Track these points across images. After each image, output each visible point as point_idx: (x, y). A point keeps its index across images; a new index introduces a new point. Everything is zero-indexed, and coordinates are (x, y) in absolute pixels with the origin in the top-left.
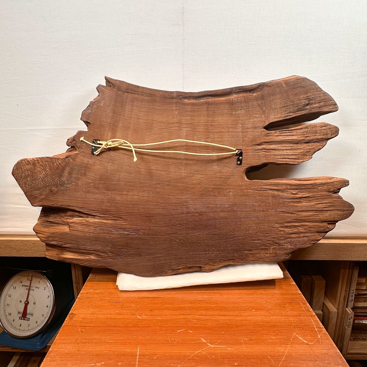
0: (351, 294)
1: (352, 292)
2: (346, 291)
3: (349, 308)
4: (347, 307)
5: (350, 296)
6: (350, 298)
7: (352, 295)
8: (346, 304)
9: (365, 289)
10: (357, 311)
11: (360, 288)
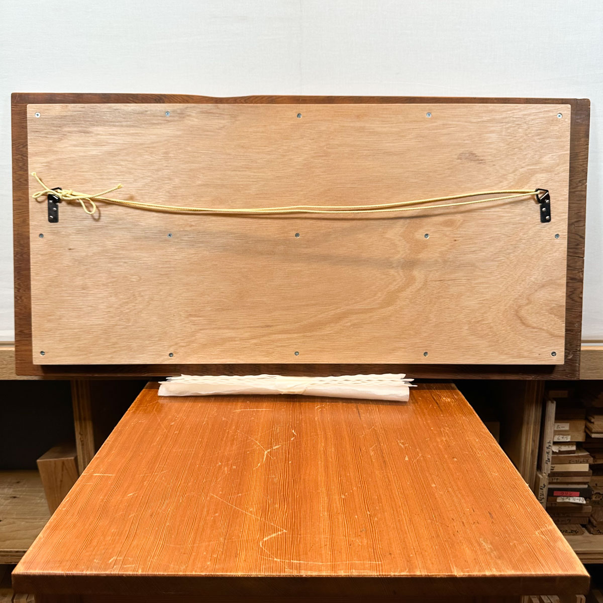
0: (546, 448)
5: (545, 452)
7: (547, 451)
9: (569, 440)
10: (558, 481)
11: (561, 439)
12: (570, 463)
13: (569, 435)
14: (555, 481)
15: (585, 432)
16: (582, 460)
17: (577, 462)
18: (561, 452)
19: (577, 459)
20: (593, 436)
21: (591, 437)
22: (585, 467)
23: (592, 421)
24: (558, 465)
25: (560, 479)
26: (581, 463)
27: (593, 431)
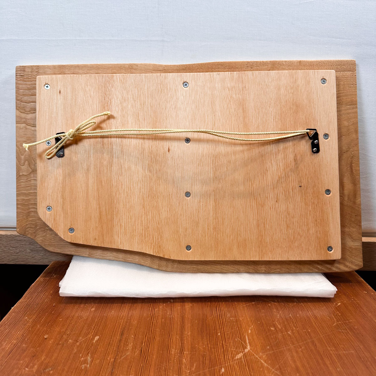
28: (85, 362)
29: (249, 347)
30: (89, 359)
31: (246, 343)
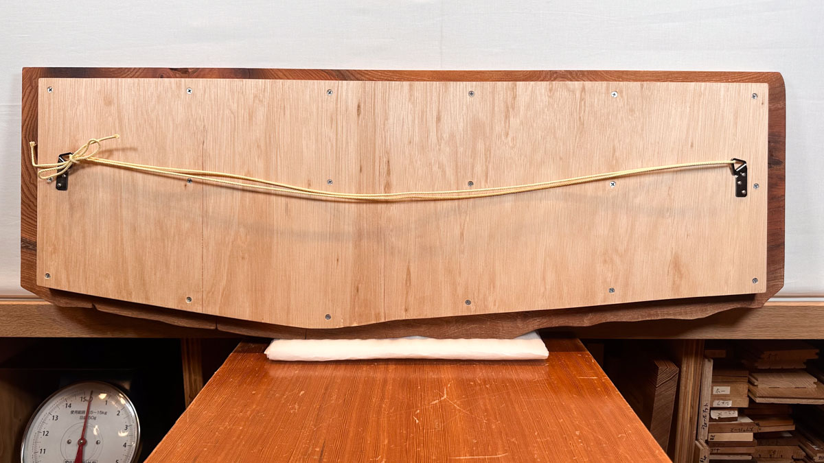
0: (702, 412)
1: (704, 408)
2: (692, 407)
3: (700, 440)
4: (697, 439)
5: (702, 416)
6: (702, 422)
7: (704, 414)
8: (695, 432)
9: (730, 406)
10: (719, 452)
11: (721, 404)
12: (732, 432)
13: (730, 400)
14: (716, 452)
15: (748, 396)
16: (745, 428)
17: (740, 431)
18: (721, 419)
19: (740, 427)
20: (758, 400)
21: (755, 402)
22: (748, 437)
23: (756, 384)
24: (719, 434)
25: (721, 450)
26: (744, 431)
27: (757, 395)
28: (293, 408)
29: (445, 396)
30: (297, 406)
31: (443, 394)
